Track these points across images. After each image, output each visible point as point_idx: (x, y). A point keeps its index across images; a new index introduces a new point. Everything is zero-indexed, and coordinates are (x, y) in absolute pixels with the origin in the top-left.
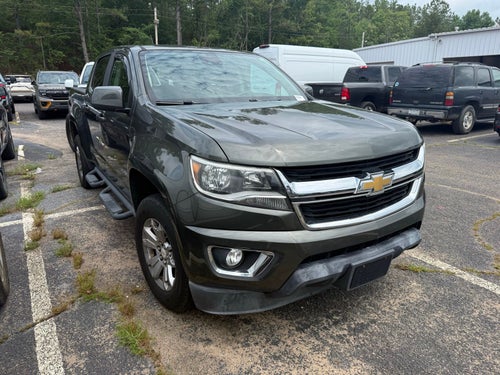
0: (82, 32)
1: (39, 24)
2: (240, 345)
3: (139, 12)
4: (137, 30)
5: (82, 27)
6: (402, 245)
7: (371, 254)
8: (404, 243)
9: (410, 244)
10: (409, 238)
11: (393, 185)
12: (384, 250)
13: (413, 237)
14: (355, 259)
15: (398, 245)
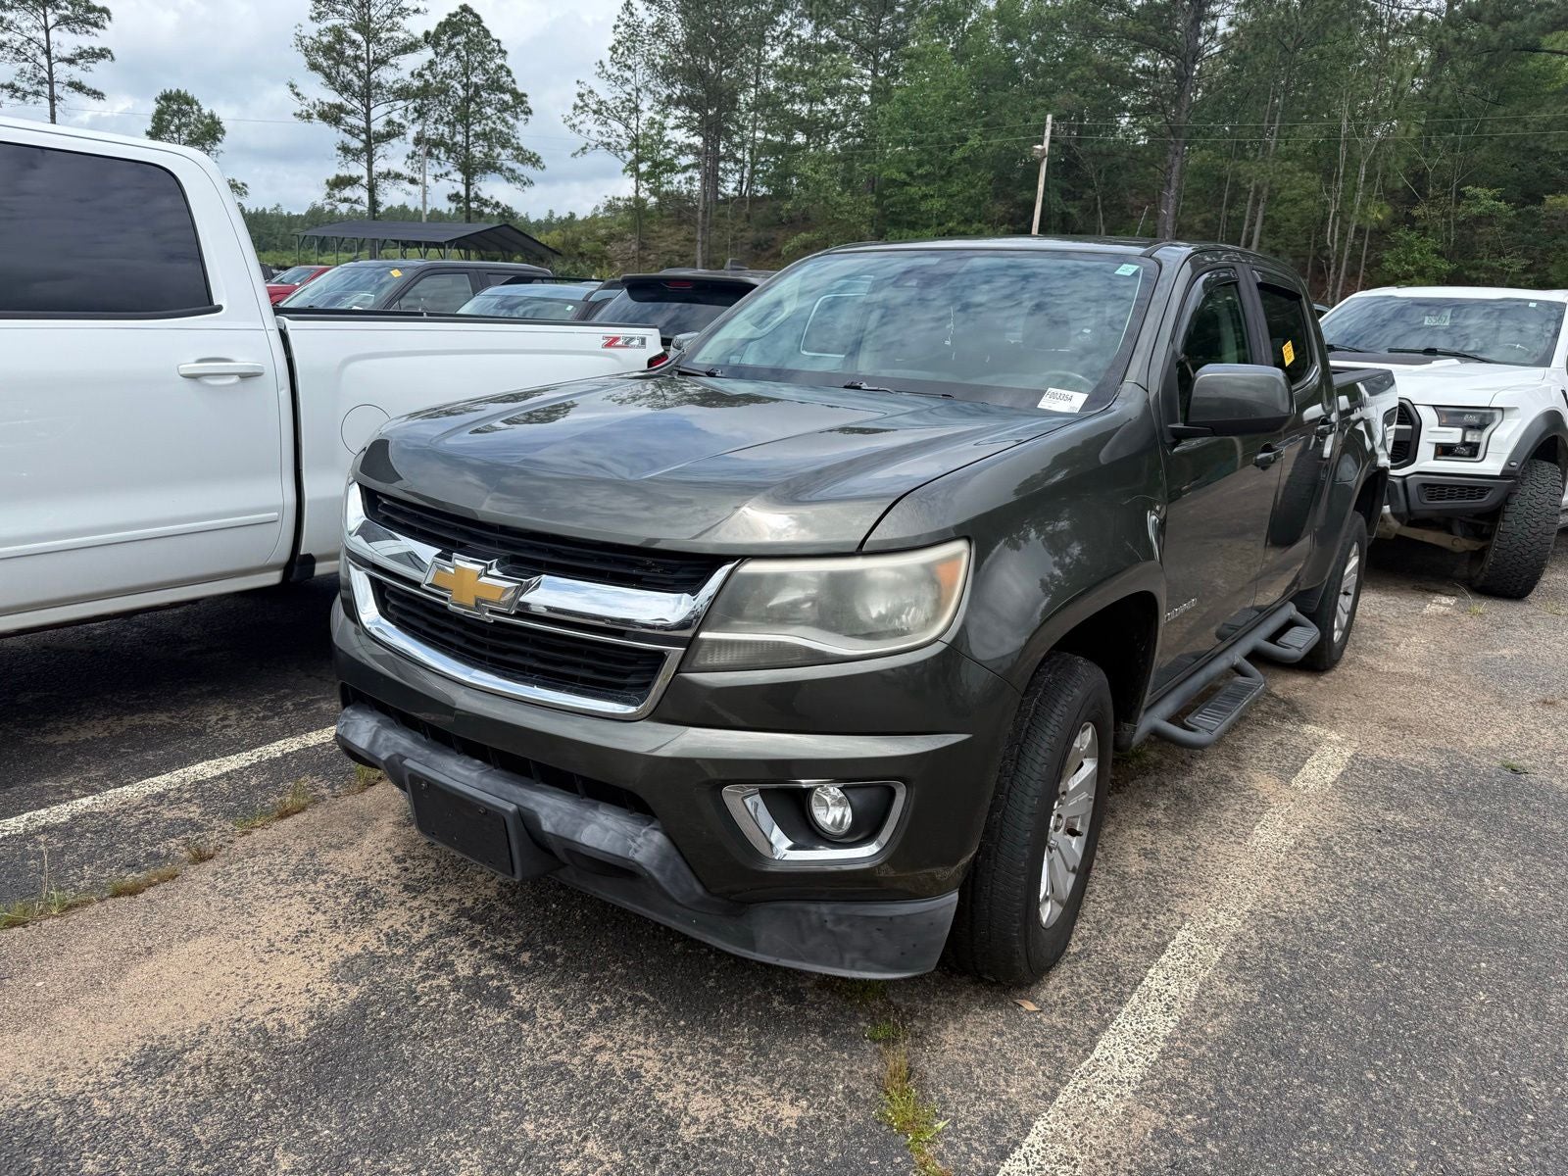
6: (548, 817)
7: (457, 773)
8: (561, 819)
9: (576, 838)
10: (589, 822)
11: (518, 615)
12: (489, 789)
13: (607, 830)
14: (420, 755)
15: (537, 809)
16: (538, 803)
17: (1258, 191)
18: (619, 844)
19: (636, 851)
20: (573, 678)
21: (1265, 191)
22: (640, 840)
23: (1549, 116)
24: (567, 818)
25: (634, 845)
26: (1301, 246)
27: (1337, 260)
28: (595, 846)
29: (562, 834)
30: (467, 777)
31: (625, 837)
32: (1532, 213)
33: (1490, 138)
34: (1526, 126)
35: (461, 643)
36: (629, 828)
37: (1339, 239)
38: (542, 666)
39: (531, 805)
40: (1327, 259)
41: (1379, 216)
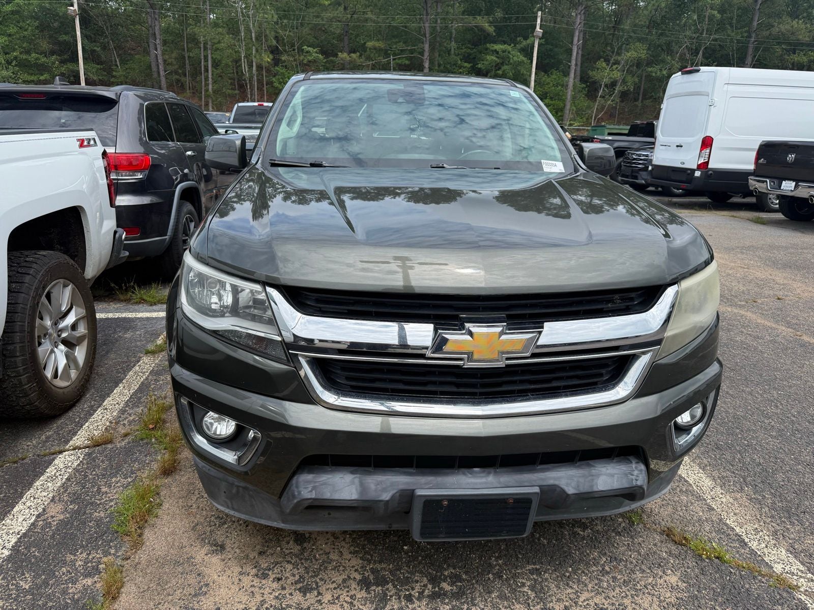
0: (426, 54)
1: (370, 44)
2: (254, 571)
3: (517, 19)
4: (509, 48)
5: (427, 47)
6: (568, 485)
7: (476, 484)
8: (578, 482)
9: (595, 489)
10: (598, 476)
11: (534, 355)
12: (511, 484)
13: (612, 476)
14: (426, 484)
15: (557, 483)
16: (555, 479)
17: (205, 44)
18: (624, 481)
19: (637, 480)
20: (558, 388)
21: (209, 43)
22: (636, 473)
23: (332, 15)
24: (581, 480)
25: (634, 477)
26: (230, 73)
27: (250, 80)
28: (610, 488)
29: (584, 491)
30: (486, 483)
31: (626, 475)
32: (332, 62)
33: (308, 24)
34: (322, 19)
35: (454, 389)
36: (625, 469)
37: (248, 71)
38: (533, 387)
39: (551, 482)
40: (245, 80)
41: (269, 60)
